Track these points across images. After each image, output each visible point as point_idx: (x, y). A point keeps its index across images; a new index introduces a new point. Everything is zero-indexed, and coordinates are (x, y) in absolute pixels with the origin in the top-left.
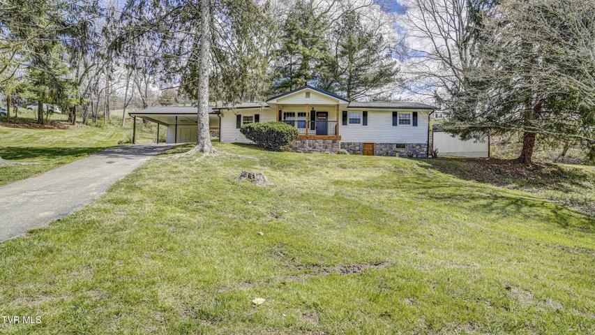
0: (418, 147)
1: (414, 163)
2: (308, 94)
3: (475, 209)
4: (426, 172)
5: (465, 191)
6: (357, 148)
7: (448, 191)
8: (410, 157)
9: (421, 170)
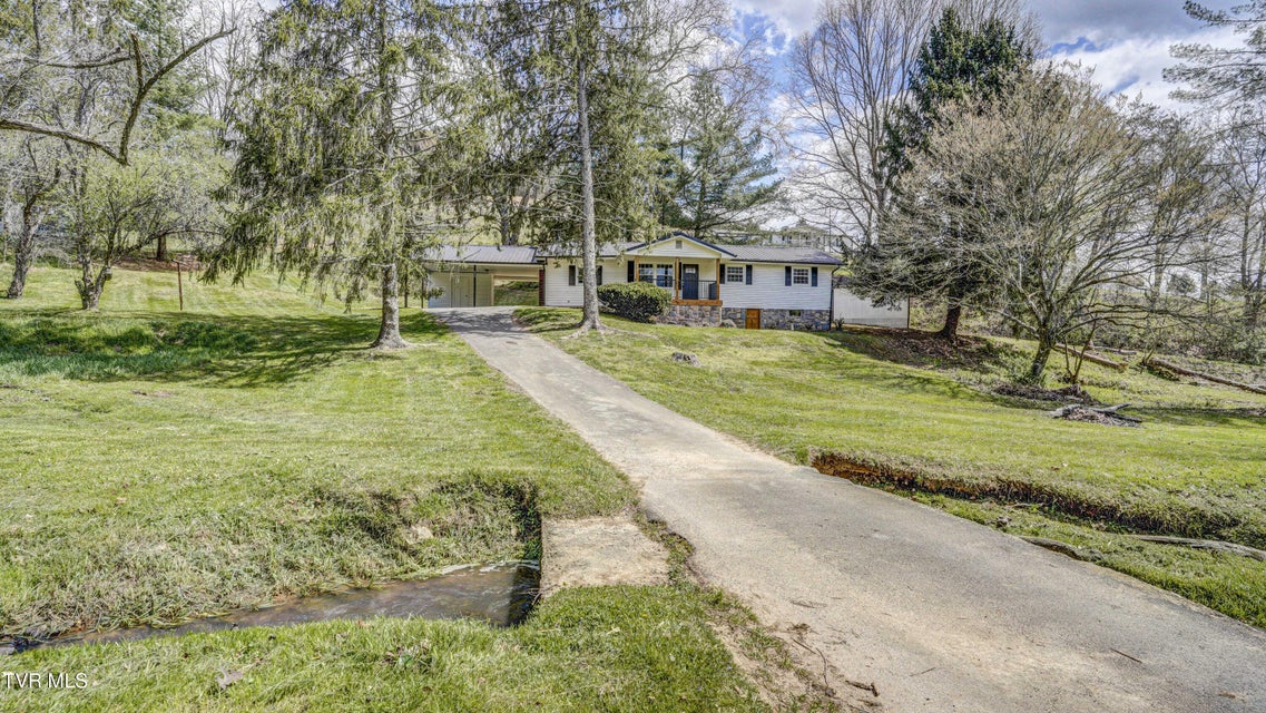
0: (817, 315)
1: (822, 340)
2: (679, 243)
3: (889, 387)
4: (834, 351)
5: (878, 371)
6: (739, 316)
7: (864, 372)
8: (808, 329)
9: (830, 350)
